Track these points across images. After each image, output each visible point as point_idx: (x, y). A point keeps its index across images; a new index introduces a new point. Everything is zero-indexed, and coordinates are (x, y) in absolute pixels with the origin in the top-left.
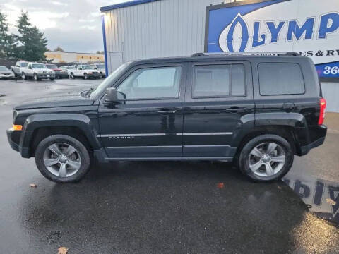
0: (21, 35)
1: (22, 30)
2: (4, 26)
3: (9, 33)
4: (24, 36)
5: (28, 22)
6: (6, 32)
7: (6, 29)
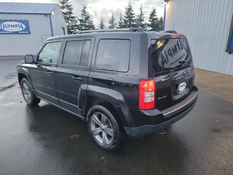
0: (150, 23)
1: (151, 20)
2: (142, 18)
3: (143, 23)
4: (152, 23)
5: (155, 14)
6: (142, 22)
7: (142, 20)
